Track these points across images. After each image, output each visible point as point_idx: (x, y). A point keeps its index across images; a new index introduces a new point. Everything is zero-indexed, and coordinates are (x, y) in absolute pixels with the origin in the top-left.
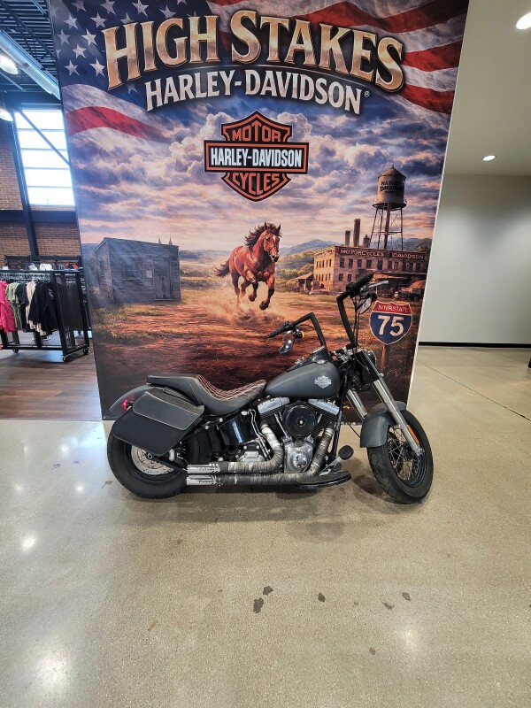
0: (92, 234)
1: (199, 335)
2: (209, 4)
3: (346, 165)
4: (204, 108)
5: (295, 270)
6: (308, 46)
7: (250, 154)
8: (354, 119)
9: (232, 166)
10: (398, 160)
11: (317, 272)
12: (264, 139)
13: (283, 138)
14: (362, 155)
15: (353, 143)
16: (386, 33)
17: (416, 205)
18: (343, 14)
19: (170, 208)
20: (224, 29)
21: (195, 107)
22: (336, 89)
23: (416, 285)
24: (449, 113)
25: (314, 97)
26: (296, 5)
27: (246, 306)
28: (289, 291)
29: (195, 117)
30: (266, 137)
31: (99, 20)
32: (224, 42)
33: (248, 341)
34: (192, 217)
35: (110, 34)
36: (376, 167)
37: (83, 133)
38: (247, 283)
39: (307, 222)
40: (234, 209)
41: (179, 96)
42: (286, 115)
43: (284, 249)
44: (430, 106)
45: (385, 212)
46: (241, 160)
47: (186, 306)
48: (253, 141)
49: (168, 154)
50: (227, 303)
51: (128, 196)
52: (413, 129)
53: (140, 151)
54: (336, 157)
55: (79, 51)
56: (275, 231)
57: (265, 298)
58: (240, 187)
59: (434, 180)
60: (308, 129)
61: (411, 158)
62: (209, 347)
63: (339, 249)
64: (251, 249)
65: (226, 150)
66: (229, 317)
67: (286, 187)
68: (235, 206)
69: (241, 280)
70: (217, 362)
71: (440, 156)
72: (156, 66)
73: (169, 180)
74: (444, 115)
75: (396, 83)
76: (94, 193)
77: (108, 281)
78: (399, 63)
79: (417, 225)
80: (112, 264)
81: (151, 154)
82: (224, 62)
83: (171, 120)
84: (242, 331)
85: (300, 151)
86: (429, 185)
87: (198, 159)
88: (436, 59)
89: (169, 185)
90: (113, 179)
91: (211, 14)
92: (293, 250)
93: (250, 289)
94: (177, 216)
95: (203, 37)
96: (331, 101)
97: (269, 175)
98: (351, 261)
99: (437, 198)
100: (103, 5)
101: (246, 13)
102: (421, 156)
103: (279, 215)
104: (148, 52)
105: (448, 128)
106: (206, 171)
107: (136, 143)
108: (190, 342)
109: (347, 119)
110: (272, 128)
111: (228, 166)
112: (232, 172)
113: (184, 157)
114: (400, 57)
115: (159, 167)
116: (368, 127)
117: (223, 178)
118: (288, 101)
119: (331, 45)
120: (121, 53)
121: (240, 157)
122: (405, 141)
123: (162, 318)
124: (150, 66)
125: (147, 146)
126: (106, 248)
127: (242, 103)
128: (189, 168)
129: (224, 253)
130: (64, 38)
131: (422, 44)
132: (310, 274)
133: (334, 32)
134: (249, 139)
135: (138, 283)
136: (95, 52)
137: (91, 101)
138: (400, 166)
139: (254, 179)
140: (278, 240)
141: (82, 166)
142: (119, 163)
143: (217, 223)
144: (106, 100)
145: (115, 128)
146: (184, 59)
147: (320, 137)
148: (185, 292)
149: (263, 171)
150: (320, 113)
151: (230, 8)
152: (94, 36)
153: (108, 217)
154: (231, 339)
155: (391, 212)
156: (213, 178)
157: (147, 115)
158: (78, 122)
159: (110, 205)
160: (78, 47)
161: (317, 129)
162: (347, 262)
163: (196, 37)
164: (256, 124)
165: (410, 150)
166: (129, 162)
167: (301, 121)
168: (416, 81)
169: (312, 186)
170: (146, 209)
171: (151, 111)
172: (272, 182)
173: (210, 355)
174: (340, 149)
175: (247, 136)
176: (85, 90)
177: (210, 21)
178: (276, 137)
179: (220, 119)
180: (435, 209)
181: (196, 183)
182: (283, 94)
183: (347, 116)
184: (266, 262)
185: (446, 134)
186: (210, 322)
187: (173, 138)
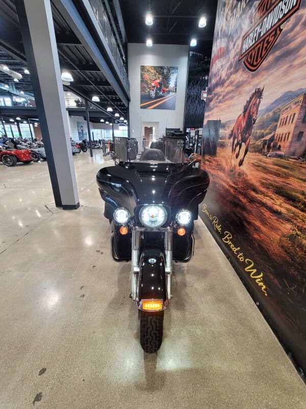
5: (263, 131)
7: (262, 25)
12: (273, 1)
27: (234, 162)
28: (256, 152)
33: (229, 188)
38: (238, 144)
43: (261, 110)
47: (216, 158)
48: (266, 11)
50: (228, 158)
56: (260, 94)
58: (250, 63)
64: (244, 116)
65: (250, 35)
66: (226, 168)
84: (228, 180)
92: (268, 110)
97: (268, 38)
106: (239, 61)
108: (214, 180)
112: (249, 53)
117: (244, 62)
129: (234, 121)
132: (272, 134)
137: (217, 48)
139: (259, 50)
140: (259, 103)
148: (219, 149)
149: (265, 37)
158: (212, 63)
172: (269, 44)
175: (263, 10)
186: (221, 170)
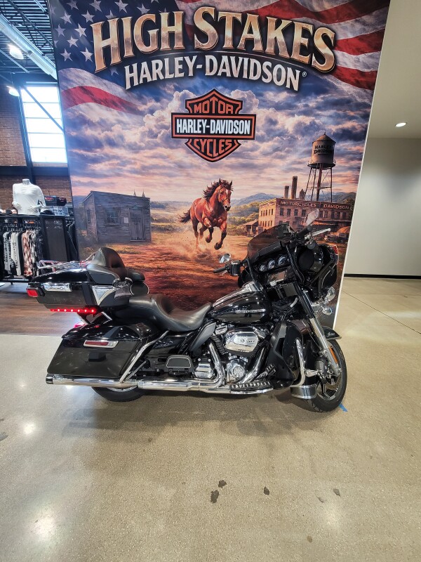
0: (81, 188)
1: (165, 269)
2: (177, 2)
3: (286, 132)
4: (172, 87)
6: (256, 35)
7: (208, 123)
8: (294, 95)
9: (193, 134)
10: (329, 128)
11: (262, 219)
12: (219, 112)
13: (235, 110)
14: (299, 124)
15: (293, 115)
16: (321, 23)
17: (343, 165)
18: (286, 9)
19: (144, 168)
20: (188, 22)
21: (165, 86)
22: (279, 70)
23: (342, 230)
24: (373, 89)
25: (261, 78)
26: (247, 2)
27: (203, 247)
28: (239, 235)
29: (164, 94)
30: (222, 110)
31: (88, 17)
32: (189, 33)
33: (205, 275)
34: (162, 174)
35: (97, 28)
36: (311, 135)
37: (74, 108)
38: (205, 228)
39: (254, 178)
40: (194, 169)
41: (152, 77)
42: (238, 92)
43: (234, 201)
44: (357, 84)
45: (318, 171)
46: (201, 129)
47: (155, 246)
48: (210, 113)
49: (143, 124)
50: (189, 243)
51: (109, 158)
52: (342, 103)
53: (120, 122)
54: (278, 126)
55: (73, 42)
56: (228, 186)
57: (219, 240)
58: (200, 151)
59: (359, 144)
60: (256, 104)
61: (340, 126)
62: (173, 279)
63: (279, 202)
64: (208, 200)
65: (189, 120)
66: (190, 255)
67: (237, 150)
68: (196, 166)
69: (200, 225)
70: (179, 291)
71: (364, 125)
72: (134, 53)
73: (143, 145)
74: (368, 91)
75: (328, 65)
76: (83, 155)
77: (94, 226)
78: (332, 48)
79: (344, 181)
80: (97, 212)
81: (129, 124)
82: (188, 49)
83: (144, 96)
84: (199, 266)
85: (249, 121)
86: (354, 149)
87: (167, 128)
88: (362, 45)
89: (143, 149)
90: (99, 144)
91: (179, 10)
92: (242, 202)
93: (207, 233)
94: (149, 174)
95: (171, 29)
96: (275, 80)
97: (224, 141)
98: (289, 210)
99: (361, 159)
100: (92, 4)
101: (206, 9)
102: (348, 125)
103: (231, 173)
104: (127, 42)
105: (371, 101)
106: (173, 137)
107: (117, 116)
108: (158, 275)
109: (288, 95)
110: (226, 102)
111: (190, 134)
112: (193, 138)
113: (155, 126)
114: (332, 44)
115: (135, 134)
116: (305, 101)
117: (186, 144)
118: (240, 81)
119: (275, 34)
120: (106, 43)
121: (200, 126)
122: (336, 113)
123: (137, 255)
124: (129, 53)
125: (126, 118)
126: (92, 200)
127: (203, 83)
128: (159, 135)
129: (186, 203)
130: (60, 31)
131: (351, 32)
132: (255, 221)
133: (278, 24)
134: (208, 112)
135: (118, 228)
136: (85, 42)
137: (82, 82)
138: (330, 133)
139: (211, 144)
140: (230, 194)
141: (74, 134)
142: (103, 131)
143: (180, 180)
144: (94, 81)
145: (100, 103)
146: (156, 47)
147: (265, 110)
148: (155, 235)
149: (218, 137)
150: (266, 90)
151: (193, 5)
152: (84, 29)
153: (94, 175)
154: (191, 273)
155: (323, 171)
156: (178, 143)
157: (126, 93)
158: (70, 98)
159: (96, 165)
160: (72, 38)
161: (264, 104)
162: (285, 211)
163: (166, 29)
164: (214, 99)
165: (339, 120)
166: (111, 131)
167: (249, 97)
168: (346, 64)
169: (258, 150)
170: (125, 168)
171: (129, 90)
172: (226, 146)
173: (174, 285)
174: (282, 119)
175: (206, 109)
176: (76, 73)
177: (178, 16)
178: (230, 110)
179: (185, 95)
180: (359, 168)
181: (165, 147)
182: (236, 75)
183: (288, 92)
184: (220, 210)
185: (369, 106)
186: (174, 259)
187: (146, 111)
